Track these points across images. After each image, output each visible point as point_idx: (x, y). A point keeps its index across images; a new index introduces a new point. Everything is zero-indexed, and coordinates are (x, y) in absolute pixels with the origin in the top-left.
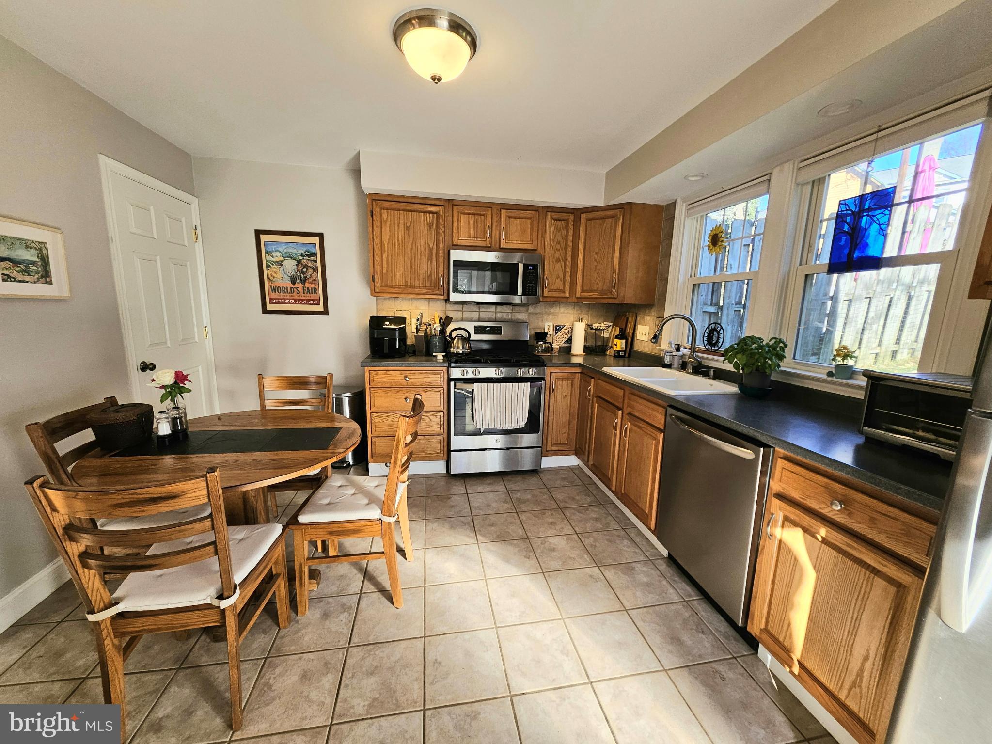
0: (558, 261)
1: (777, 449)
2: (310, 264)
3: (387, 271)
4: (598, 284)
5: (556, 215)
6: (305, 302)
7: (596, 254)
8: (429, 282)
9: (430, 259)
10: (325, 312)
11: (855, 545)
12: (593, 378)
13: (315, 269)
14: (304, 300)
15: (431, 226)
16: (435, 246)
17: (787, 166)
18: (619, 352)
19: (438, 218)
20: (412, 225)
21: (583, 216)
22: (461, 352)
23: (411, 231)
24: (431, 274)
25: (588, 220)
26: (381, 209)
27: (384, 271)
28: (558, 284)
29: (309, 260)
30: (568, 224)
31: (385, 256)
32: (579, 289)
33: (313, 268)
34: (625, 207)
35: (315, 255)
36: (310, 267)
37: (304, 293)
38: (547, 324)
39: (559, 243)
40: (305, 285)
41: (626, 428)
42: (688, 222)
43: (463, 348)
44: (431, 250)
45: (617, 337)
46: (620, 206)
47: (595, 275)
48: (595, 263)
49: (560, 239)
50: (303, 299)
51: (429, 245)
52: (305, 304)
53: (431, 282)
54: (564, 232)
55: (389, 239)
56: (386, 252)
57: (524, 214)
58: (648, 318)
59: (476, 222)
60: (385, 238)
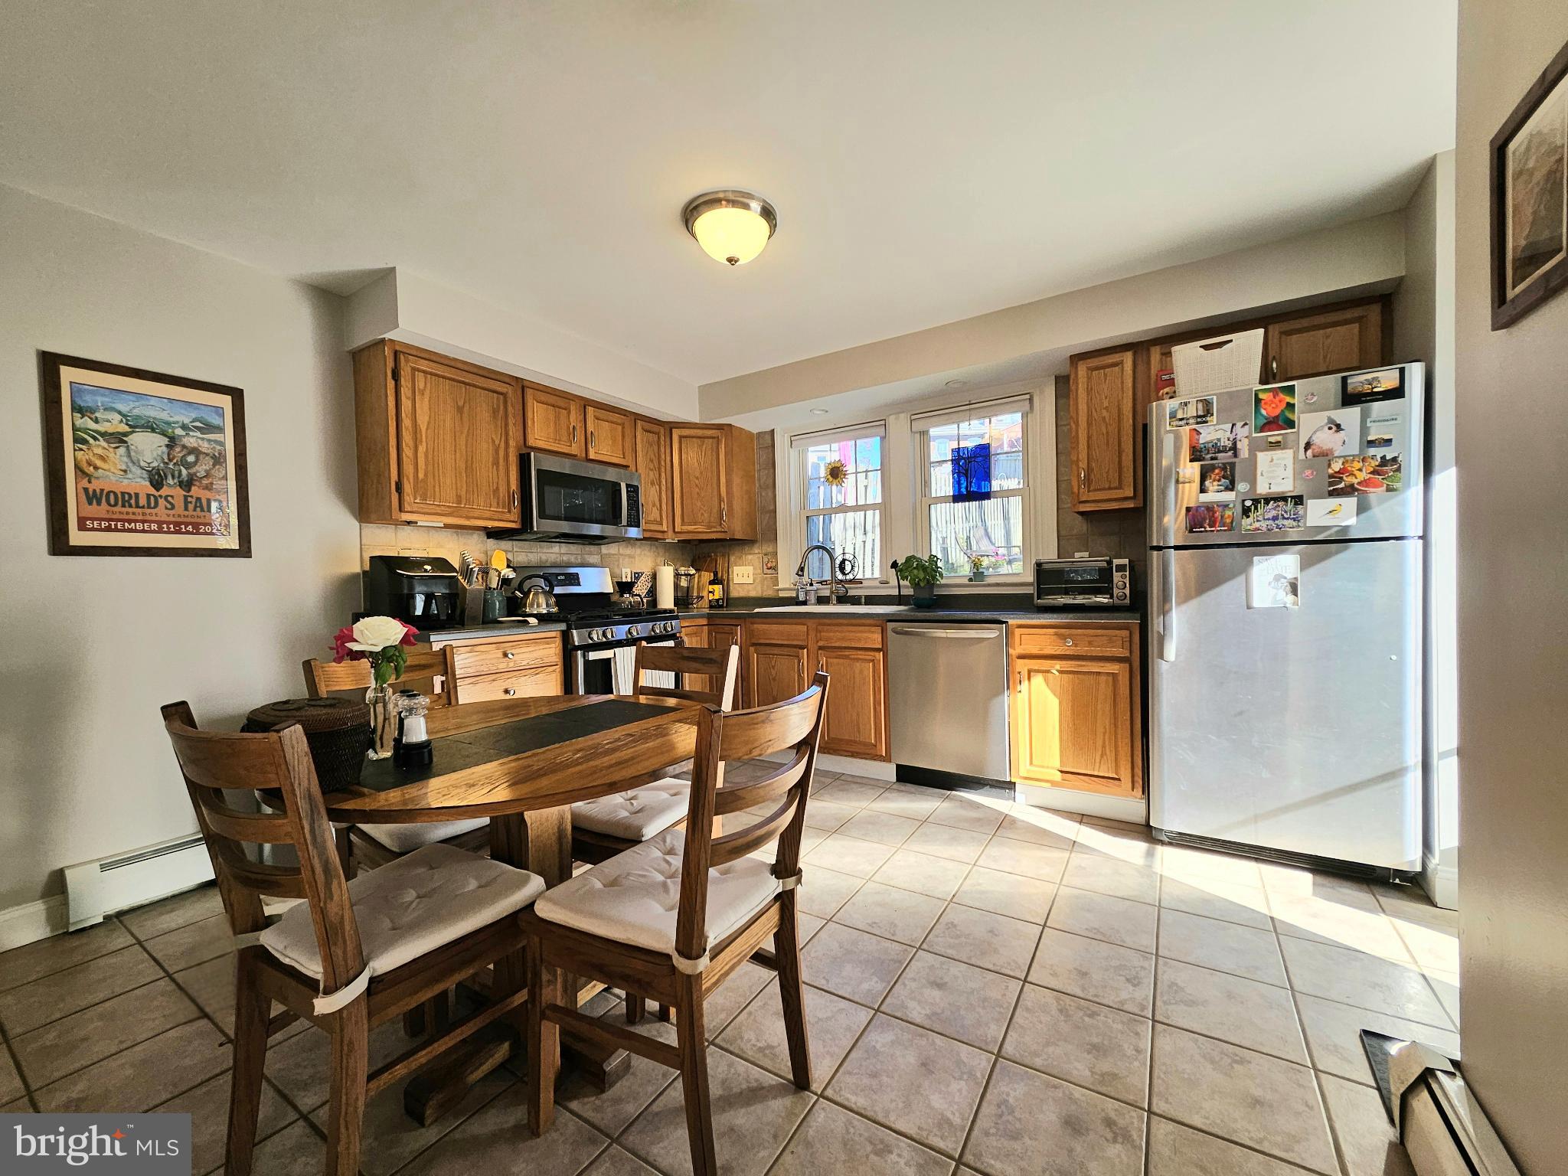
0: (653, 484)
1: (1011, 622)
2: (205, 447)
3: (426, 475)
4: (702, 514)
5: (648, 426)
6: (190, 528)
7: (697, 478)
8: (496, 500)
9: (496, 463)
10: (244, 550)
11: (1084, 663)
12: (737, 626)
13: (218, 460)
14: (187, 524)
15: (495, 412)
16: (503, 445)
17: (902, 416)
18: (718, 600)
19: (505, 402)
20: (467, 405)
21: (676, 433)
22: (545, 612)
23: (465, 415)
24: (497, 488)
25: (681, 437)
26: (414, 369)
27: (421, 476)
28: (654, 514)
29: (203, 439)
30: (659, 438)
31: (422, 449)
32: (678, 520)
33: (214, 457)
34: (725, 428)
35: (220, 429)
36: (207, 455)
37: (186, 509)
38: (624, 570)
39: (652, 461)
40: (189, 491)
41: (822, 665)
42: (793, 453)
43: (548, 605)
44: (497, 451)
45: (712, 583)
46: (720, 427)
47: (699, 504)
48: (697, 490)
49: (652, 456)
50: (182, 523)
51: (493, 441)
52: (188, 533)
53: (498, 498)
54: (656, 448)
55: (429, 423)
56: (424, 444)
57: (616, 417)
58: (750, 557)
59: (557, 417)
60: (423, 420)
